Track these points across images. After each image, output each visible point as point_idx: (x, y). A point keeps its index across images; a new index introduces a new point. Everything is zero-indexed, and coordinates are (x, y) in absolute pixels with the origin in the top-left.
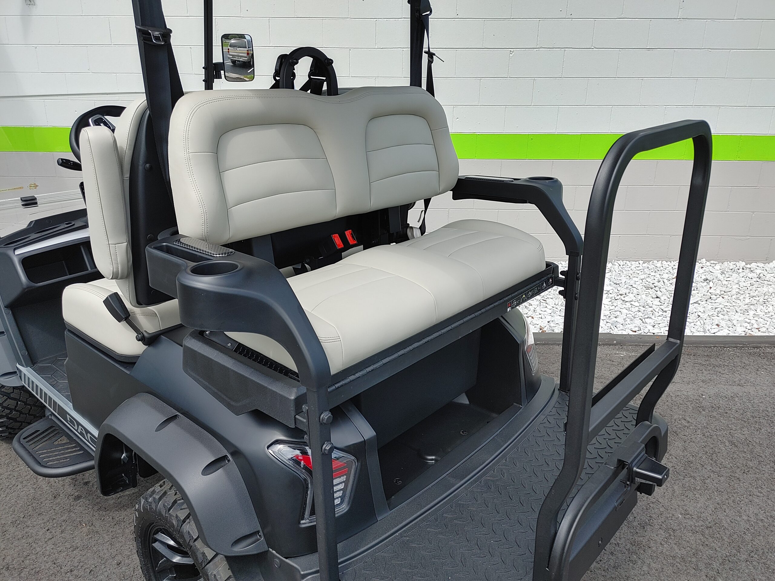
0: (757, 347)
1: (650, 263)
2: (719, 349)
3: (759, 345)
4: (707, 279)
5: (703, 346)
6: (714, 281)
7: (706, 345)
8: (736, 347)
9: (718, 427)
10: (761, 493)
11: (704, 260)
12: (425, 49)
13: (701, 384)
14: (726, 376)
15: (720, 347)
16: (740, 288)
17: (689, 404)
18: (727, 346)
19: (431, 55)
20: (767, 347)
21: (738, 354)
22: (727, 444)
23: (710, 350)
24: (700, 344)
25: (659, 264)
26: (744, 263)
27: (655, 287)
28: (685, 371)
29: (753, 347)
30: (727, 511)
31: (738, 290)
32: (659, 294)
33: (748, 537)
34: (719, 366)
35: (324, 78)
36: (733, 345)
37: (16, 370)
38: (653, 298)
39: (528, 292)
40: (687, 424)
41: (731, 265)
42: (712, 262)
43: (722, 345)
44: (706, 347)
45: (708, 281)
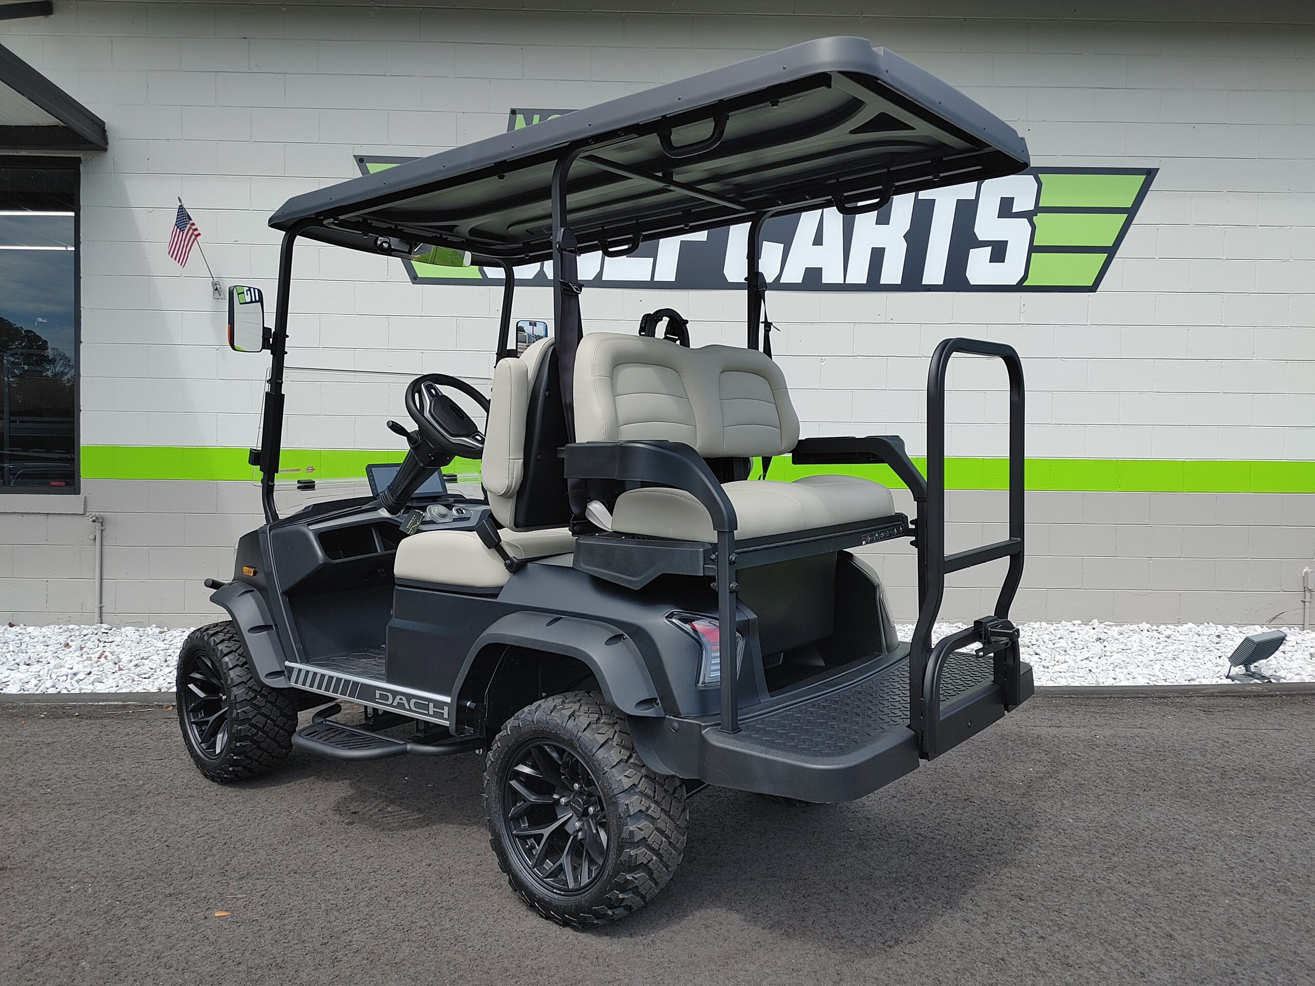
0: (1164, 698)
1: (1026, 625)
2: (1117, 701)
3: (1166, 695)
4: (1100, 639)
5: (1096, 697)
6: (1108, 640)
7: (1099, 696)
8: (1138, 698)
9: (1114, 760)
10: (1164, 803)
11: (1096, 621)
12: (762, 319)
13: (1094, 728)
14: (1125, 721)
15: (1118, 698)
16: (1143, 646)
17: (1080, 743)
18: (1126, 697)
19: (768, 325)
20: (1177, 697)
21: (1140, 704)
22: (1125, 771)
23: (1106, 701)
24: (1091, 694)
25: (1037, 625)
26: (1149, 625)
27: (1033, 645)
28: (1074, 718)
29: (1159, 698)
30: (1124, 816)
31: (1140, 648)
32: (1038, 651)
33: (1148, 832)
34: (1117, 713)
35: (677, 338)
36: (1133, 695)
37: (284, 669)
38: (1030, 655)
39: (880, 532)
40: (1077, 758)
41: (1133, 627)
42: (1106, 623)
43: (1120, 696)
44: (1100, 698)
45: (1101, 641)
